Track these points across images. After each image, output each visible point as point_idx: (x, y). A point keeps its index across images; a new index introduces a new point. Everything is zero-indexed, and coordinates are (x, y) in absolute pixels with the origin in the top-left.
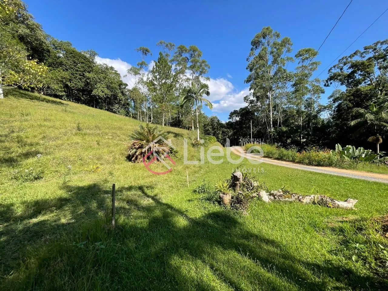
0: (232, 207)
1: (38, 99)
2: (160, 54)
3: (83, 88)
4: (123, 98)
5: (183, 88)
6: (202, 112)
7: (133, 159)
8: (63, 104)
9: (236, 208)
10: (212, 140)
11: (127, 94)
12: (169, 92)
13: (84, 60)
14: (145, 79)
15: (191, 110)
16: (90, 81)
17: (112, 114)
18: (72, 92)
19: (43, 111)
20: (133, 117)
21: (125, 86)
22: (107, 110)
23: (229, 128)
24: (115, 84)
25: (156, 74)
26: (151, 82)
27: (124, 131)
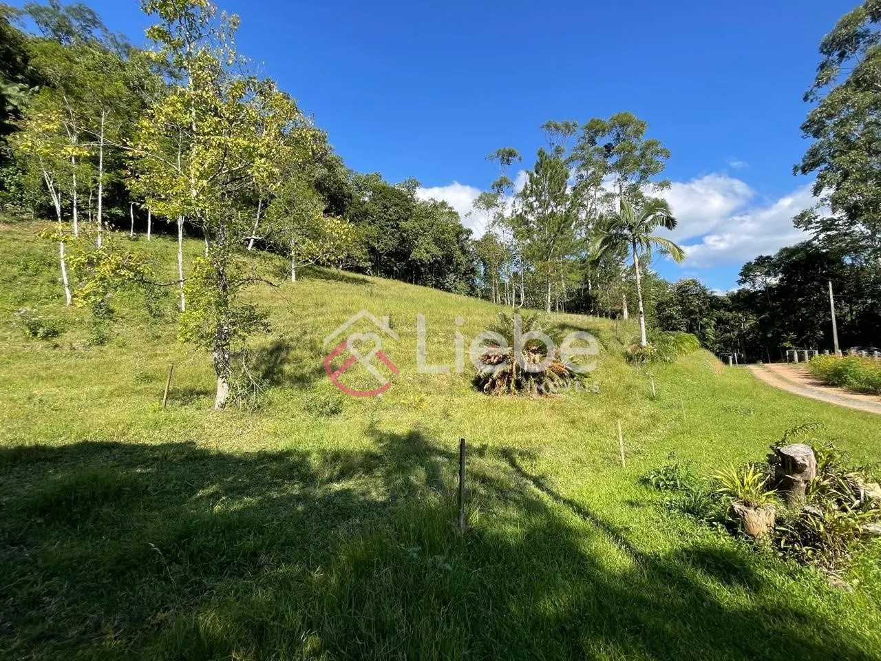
0: (780, 550)
1: (334, 277)
2: (539, 154)
3: (396, 249)
4: (463, 259)
5: (597, 218)
6: (651, 272)
7: (486, 386)
8: (368, 282)
9: (797, 557)
10: (687, 344)
11: (472, 250)
12: (562, 233)
13: (399, 199)
14: (507, 214)
15: (619, 270)
16: (408, 235)
17: (445, 293)
18: (380, 259)
19: (342, 297)
20: (483, 297)
21: (468, 235)
22: (435, 286)
23: (739, 309)
24: (449, 233)
25: (532, 199)
26: (520, 217)
27: (468, 327)
